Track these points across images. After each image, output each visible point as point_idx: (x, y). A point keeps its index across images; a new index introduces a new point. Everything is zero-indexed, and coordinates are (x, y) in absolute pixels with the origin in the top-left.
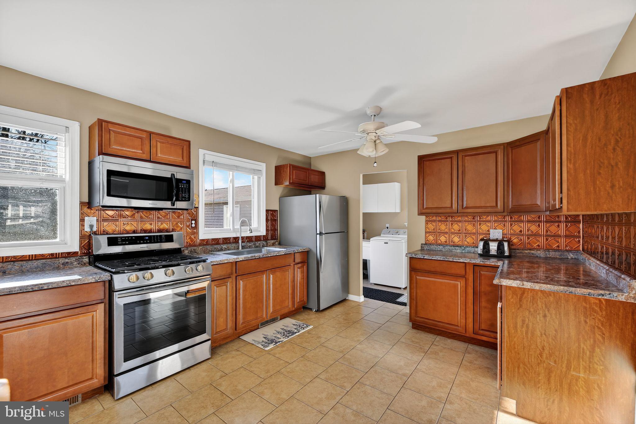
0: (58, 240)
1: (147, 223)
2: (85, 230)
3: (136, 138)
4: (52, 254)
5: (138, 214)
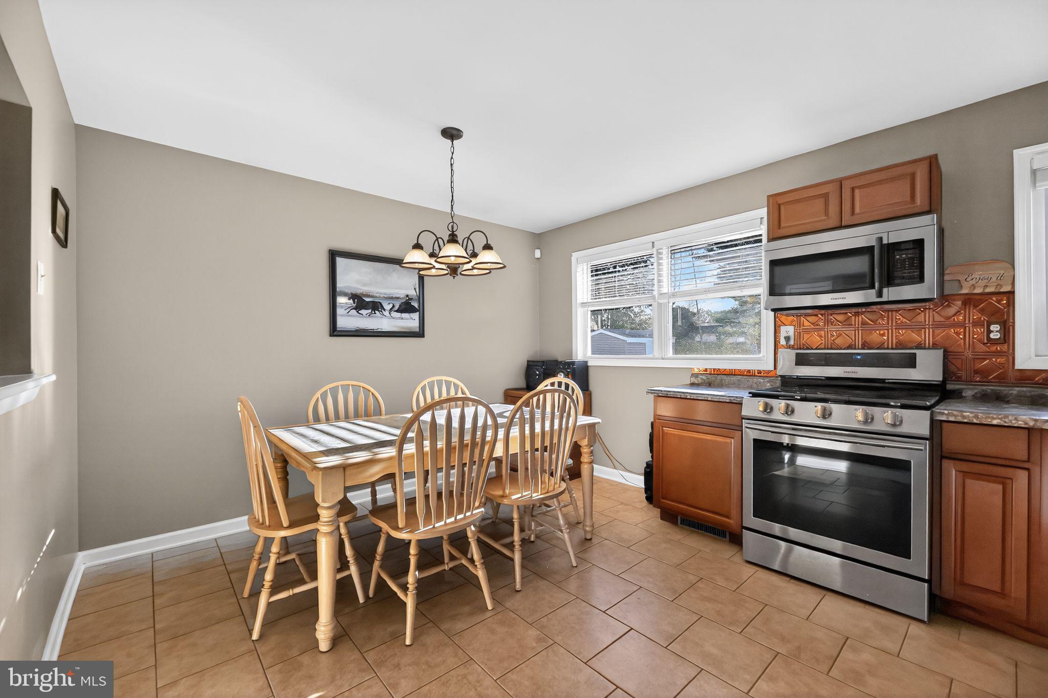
0: (761, 355)
1: (874, 331)
2: (781, 344)
3: (826, 185)
4: (749, 371)
5: (857, 317)
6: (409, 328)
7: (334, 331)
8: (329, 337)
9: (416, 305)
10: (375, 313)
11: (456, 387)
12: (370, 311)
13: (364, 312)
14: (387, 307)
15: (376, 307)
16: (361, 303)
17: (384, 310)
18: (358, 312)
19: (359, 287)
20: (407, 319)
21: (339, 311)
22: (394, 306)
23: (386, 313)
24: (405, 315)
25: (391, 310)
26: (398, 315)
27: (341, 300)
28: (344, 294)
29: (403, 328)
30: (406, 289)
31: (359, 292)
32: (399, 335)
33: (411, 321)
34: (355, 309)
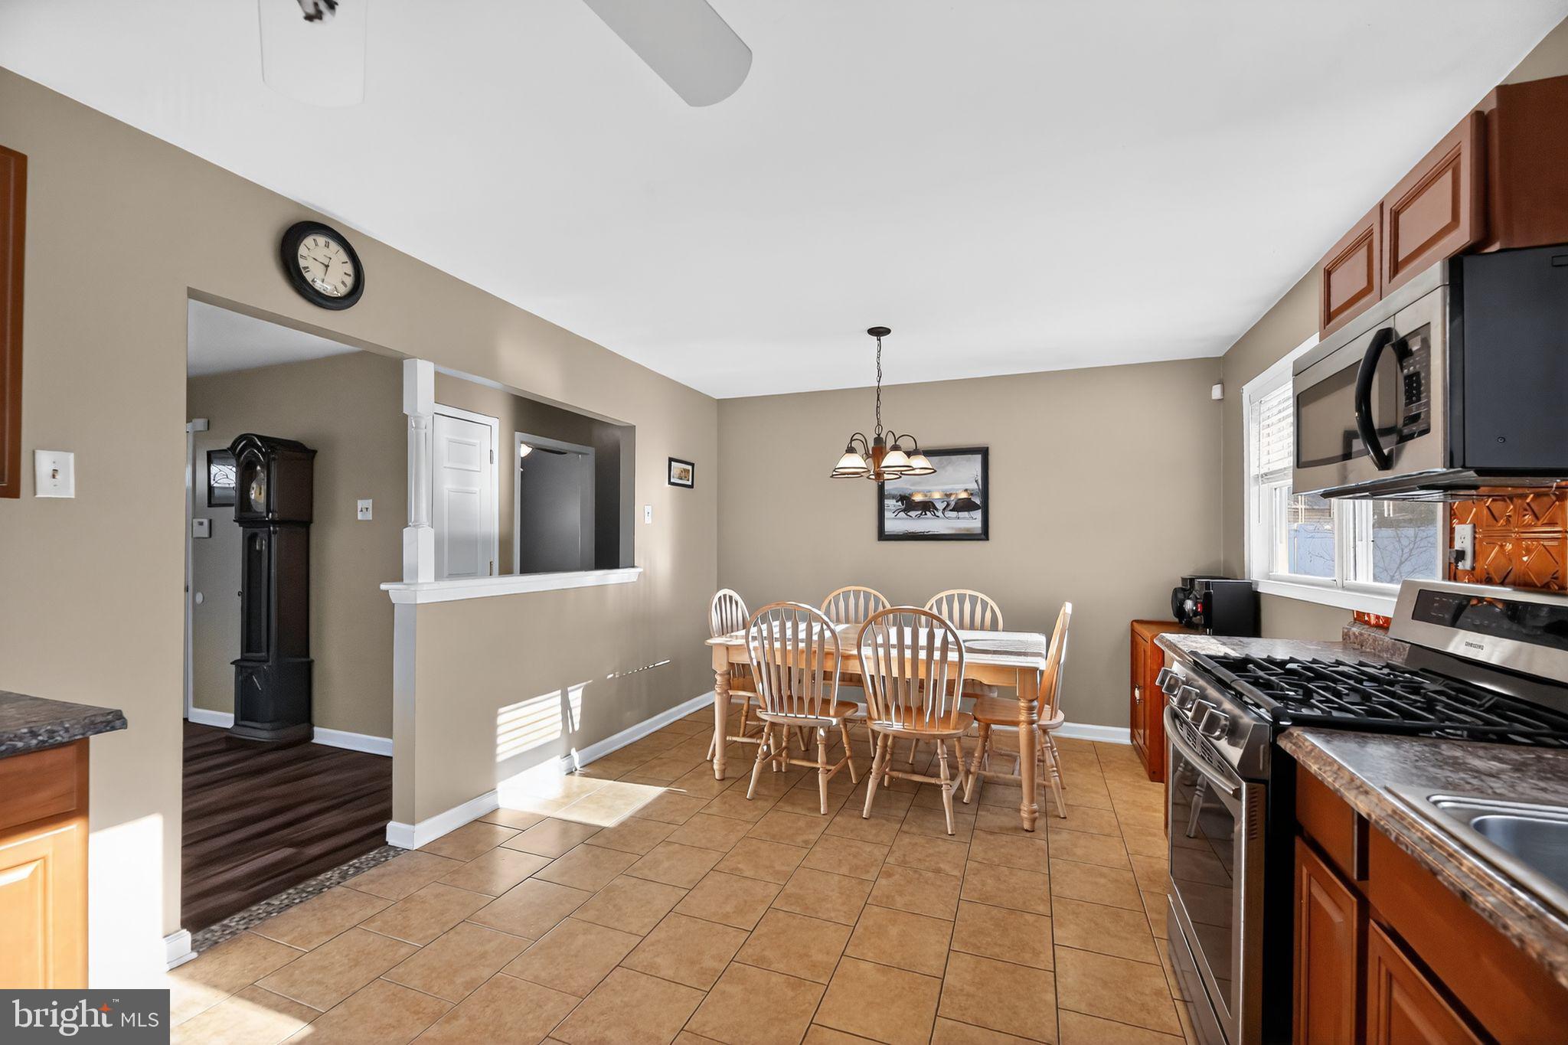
6: (968, 530)
7: (883, 536)
8: (878, 542)
9: (977, 501)
10: (926, 514)
11: (985, 605)
12: (920, 512)
13: (913, 514)
14: (940, 506)
15: (927, 507)
16: (908, 504)
17: (937, 510)
18: (906, 514)
19: (908, 487)
20: (964, 518)
21: (888, 514)
22: (948, 505)
23: (940, 514)
24: (965, 514)
25: (944, 509)
26: (954, 514)
27: (890, 503)
28: (893, 497)
29: (960, 529)
30: (964, 483)
31: (907, 493)
32: (956, 537)
33: (972, 521)
34: (904, 510)
